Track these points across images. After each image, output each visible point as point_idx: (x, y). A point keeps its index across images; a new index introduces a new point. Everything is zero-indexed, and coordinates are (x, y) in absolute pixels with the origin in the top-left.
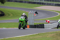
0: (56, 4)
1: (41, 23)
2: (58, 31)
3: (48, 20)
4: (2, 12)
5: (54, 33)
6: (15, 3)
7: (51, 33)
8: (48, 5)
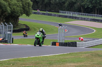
0: (92, 19)
1: (73, 41)
2: (93, 51)
3: (82, 38)
4: (26, 26)
6: (43, 16)
7: (85, 53)
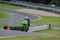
0: (38, 8)
5: (35, 37)
8: (29, 8)
